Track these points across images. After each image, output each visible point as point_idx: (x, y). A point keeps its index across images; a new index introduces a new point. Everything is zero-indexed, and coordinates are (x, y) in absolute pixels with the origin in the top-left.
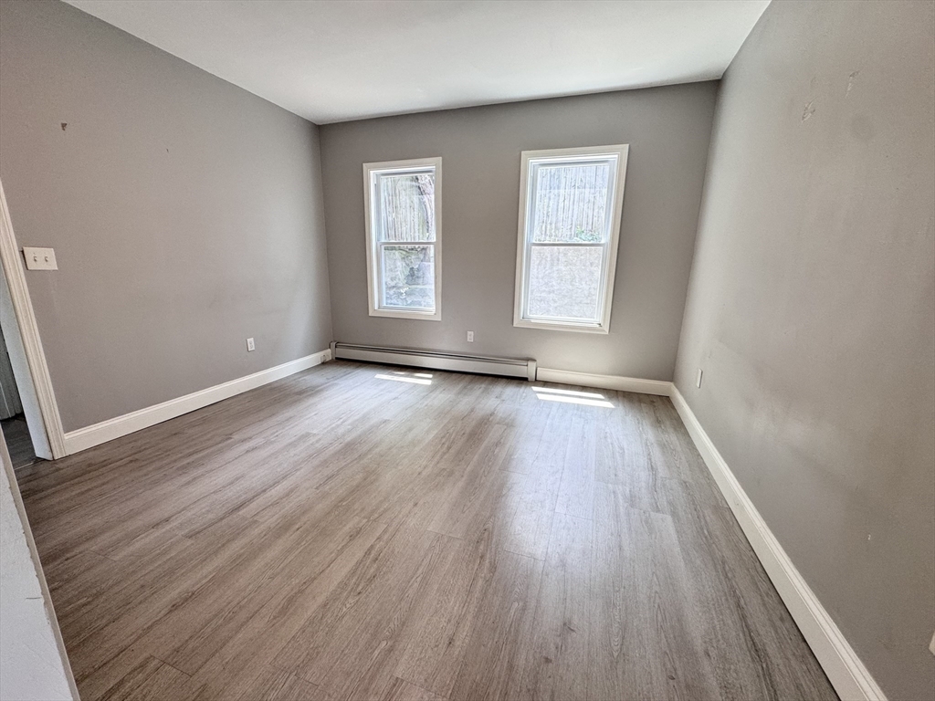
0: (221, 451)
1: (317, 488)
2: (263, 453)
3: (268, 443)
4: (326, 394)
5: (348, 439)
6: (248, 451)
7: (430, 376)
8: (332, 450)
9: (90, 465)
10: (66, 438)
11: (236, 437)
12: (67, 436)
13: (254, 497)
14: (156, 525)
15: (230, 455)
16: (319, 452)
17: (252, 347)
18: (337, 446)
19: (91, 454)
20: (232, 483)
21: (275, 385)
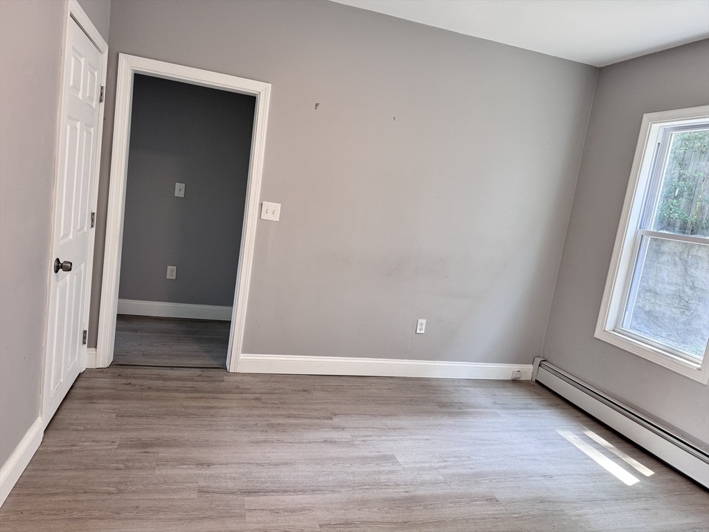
0: (309, 427)
1: (321, 526)
2: (333, 451)
3: (350, 444)
4: (469, 420)
5: (421, 492)
6: (325, 441)
7: (648, 472)
8: (390, 493)
9: (237, 387)
10: (241, 357)
11: (336, 421)
12: (243, 357)
13: (273, 491)
14: (201, 464)
15: (311, 435)
16: (377, 485)
17: (421, 330)
18: (400, 493)
19: (246, 378)
20: (277, 465)
21: (433, 383)
